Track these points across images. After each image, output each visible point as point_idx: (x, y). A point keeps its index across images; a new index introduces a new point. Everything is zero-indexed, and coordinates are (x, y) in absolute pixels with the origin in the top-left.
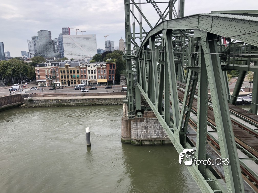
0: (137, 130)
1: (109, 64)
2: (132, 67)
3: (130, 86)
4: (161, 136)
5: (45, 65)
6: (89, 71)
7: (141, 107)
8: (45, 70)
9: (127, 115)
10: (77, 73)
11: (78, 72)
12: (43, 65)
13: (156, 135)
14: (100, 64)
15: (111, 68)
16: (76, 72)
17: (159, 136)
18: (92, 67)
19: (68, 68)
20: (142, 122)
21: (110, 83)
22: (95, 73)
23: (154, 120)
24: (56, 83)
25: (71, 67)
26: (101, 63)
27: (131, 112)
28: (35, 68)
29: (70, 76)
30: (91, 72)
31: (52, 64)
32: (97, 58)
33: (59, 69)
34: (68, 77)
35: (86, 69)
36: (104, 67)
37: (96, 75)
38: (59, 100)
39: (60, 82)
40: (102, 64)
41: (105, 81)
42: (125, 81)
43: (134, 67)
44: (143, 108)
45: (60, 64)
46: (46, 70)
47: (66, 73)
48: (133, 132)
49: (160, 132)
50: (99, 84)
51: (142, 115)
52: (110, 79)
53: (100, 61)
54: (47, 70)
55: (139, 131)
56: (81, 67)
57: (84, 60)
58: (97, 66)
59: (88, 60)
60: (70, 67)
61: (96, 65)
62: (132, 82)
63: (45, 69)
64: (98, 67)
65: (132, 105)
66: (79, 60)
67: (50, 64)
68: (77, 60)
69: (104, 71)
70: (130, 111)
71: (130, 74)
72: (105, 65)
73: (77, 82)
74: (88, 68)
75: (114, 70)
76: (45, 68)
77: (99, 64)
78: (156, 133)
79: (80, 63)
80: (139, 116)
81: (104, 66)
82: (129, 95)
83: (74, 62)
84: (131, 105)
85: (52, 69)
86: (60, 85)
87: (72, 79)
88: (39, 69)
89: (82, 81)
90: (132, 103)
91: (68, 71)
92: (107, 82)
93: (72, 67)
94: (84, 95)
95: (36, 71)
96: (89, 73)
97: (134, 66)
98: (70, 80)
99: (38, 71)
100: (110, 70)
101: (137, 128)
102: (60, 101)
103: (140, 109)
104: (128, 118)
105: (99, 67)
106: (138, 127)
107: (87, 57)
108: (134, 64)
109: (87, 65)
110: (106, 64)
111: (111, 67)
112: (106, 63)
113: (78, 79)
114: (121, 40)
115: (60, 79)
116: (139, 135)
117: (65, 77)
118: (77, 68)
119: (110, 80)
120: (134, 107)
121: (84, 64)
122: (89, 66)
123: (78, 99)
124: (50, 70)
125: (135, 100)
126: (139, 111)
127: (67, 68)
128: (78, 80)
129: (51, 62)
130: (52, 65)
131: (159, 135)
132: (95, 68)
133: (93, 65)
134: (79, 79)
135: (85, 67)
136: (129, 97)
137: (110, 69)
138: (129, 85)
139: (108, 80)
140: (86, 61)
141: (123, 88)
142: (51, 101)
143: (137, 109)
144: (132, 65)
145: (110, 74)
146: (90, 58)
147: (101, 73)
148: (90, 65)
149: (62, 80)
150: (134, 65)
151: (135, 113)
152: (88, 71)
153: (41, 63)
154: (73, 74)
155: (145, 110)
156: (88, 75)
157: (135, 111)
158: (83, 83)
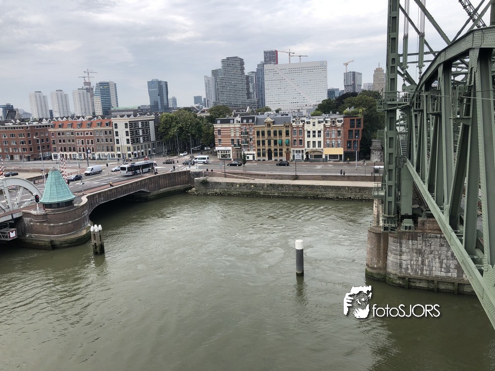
0: (400, 255)
1: (348, 119)
2: (398, 125)
3: (389, 164)
4: (455, 275)
5: (232, 121)
6: (309, 132)
7: (413, 209)
8: (230, 130)
9: (381, 224)
10: (286, 136)
11: (287, 134)
12: (228, 122)
13: (443, 270)
15: (353, 127)
16: (284, 134)
17: (450, 275)
18: (314, 125)
19: (270, 126)
20: (412, 240)
21: (349, 156)
22: (319, 136)
23: (442, 240)
24: (248, 154)
25: (276, 125)
26: (334, 116)
27: (388, 218)
28: (215, 127)
29: (272, 142)
30: (311, 134)
31: (242, 119)
32: (325, 108)
33: (254, 128)
34: (269, 144)
35: (304, 129)
36: (337, 124)
37: (321, 139)
38: (251, 184)
39: (254, 153)
40: (335, 119)
41: (340, 151)
42: (380, 154)
43: (401, 125)
44: (416, 212)
45: (257, 119)
46: (232, 131)
47: (266, 135)
48: (391, 258)
49: (452, 266)
50: (326, 157)
51: (413, 226)
52: (350, 147)
53: (331, 112)
54: (234, 130)
55: (404, 257)
56: (294, 124)
57: (301, 111)
58: (324, 123)
59: (307, 112)
60: (274, 125)
61: (322, 120)
62: (394, 156)
63: (230, 128)
64: (326, 124)
65: (393, 203)
66: (291, 111)
67: (239, 119)
68: (287, 112)
69: (339, 132)
70: (387, 215)
71: (391, 139)
72: (341, 121)
73: (285, 152)
74: (306, 127)
75: (359, 130)
76: (231, 126)
77: (330, 119)
78: (444, 266)
79: (292, 117)
80: (406, 228)
81: (339, 122)
82: (388, 183)
83: (282, 115)
84: (390, 203)
85: (241, 129)
86: (254, 157)
87: (276, 147)
88: (221, 128)
89: (294, 151)
90: (392, 199)
91: (269, 132)
92: (342, 153)
93: (278, 125)
94: (296, 178)
95: (216, 131)
96: (309, 136)
97: (402, 122)
98: (273, 149)
99: (219, 131)
100: (350, 131)
101: (401, 251)
102: (252, 186)
103: (410, 214)
104: (382, 230)
105: (329, 124)
106: (404, 249)
107: (306, 105)
108: (401, 117)
109: (306, 120)
110: (342, 119)
111: (354, 124)
112: (344, 117)
113: (287, 147)
114: (378, 71)
115: (255, 147)
116: (404, 266)
117: (263, 142)
118: (286, 126)
119: (349, 150)
120: (397, 209)
121: (299, 119)
122: (308, 123)
123: (285, 185)
124: (239, 130)
125: (399, 194)
126: (407, 217)
127: (268, 126)
128: (288, 149)
129: (241, 115)
130: (242, 122)
131: (451, 271)
132: (320, 127)
133: (316, 121)
134: (289, 147)
135: (301, 124)
136: (387, 187)
137: (351, 129)
138: (388, 161)
139: (346, 150)
140: (304, 113)
141: (376, 167)
142: (238, 186)
143: (403, 213)
144: (398, 121)
145: (349, 138)
146: (312, 107)
147: (331, 137)
148: (311, 121)
149: (259, 148)
150: (401, 120)
151: (398, 221)
152: (306, 133)
153: (225, 117)
154: (278, 138)
155: (420, 214)
156: (307, 139)
157: (398, 217)
158: (295, 154)
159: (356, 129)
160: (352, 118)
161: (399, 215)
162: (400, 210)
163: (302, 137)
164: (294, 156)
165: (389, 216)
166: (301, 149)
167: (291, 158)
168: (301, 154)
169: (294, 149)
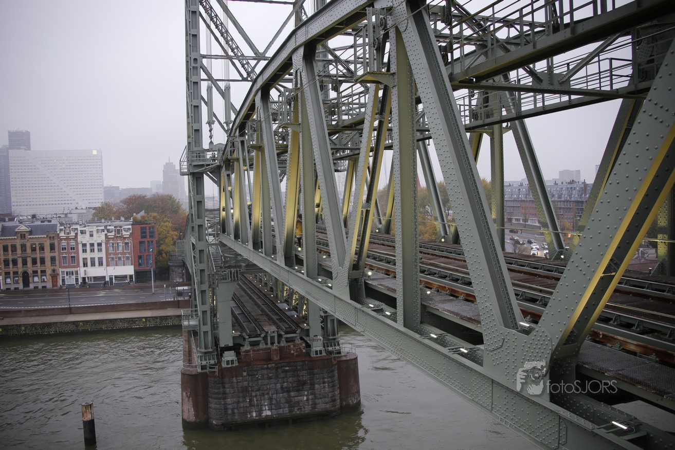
0: (225, 399)
1: (138, 227)
3: (201, 284)
4: (286, 410)
6: (84, 245)
7: (234, 338)
9: (197, 361)
10: (51, 252)
11: (52, 247)
14: (115, 227)
16: (47, 248)
17: (281, 411)
18: (91, 235)
19: (25, 237)
20: (236, 377)
21: (141, 276)
22: (100, 250)
23: (269, 371)
25: (34, 236)
26: (118, 223)
27: (205, 353)
29: (29, 260)
30: (88, 248)
32: (102, 213)
34: (25, 263)
35: (77, 241)
36: (124, 233)
37: (103, 255)
40: (121, 227)
41: (128, 270)
42: (182, 270)
43: (210, 235)
44: (240, 341)
45: (3, 227)
47: (19, 251)
48: (213, 405)
49: (283, 401)
50: (111, 279)
51: (236, 359)
52: (141, 264)
53: (113, 218)
55: (229, 401)
56: (62, 234)
57: (69, 215)
58: (106, 232)
59: (79, 217)
60: (31, 236)
61: (103, 228)
62: (206, 273)
64: (109, 234)
65: (210, 333)
66: (55, 216)
68: (49, 216)
69: (127, 244)
70: (203, 350)
72: (129, 229)
73: (50, 275)
74: (80, 238)
77: (113, 227)
78: (274, 402)
79: (59, 225)
80: (228, 362)
82: (200, 309)
83: (42, 222)
84: (205, 333)
87: (35, 268)
89: (63, 272)
90: (207, 328)
91: (23, 247)
92: (132, 273)
93: (37, 236)
94: (70, 311)
96: (85, 251)
97: (210, 230)
98: (30, 271)
100: (141, 243)
101: (224, 393)
103: (231, 344)
104: (199, 370)
105: (112, 233)
106: (227, 390)
107: (76, 208)
109: (80, 228)
110: (130, 227)
111: (145, 232)
112: (132, 225)
113: (52, 268)
116: (230, 412)
117: (15, 262)
118: (50, 237)
119: (142, 268)
120: (215, 340)
121: (69, 227)
122: (82, 232)
123: (54, 323)
125: (215, 321)
126: (228, 348)
127: (21, 237)
128: (54, 271)
131: (282, 407)
132: (100, 238)
133: (94, 229)
134: (56, 268)
135: (73, 234)
136: (200, 313)
137: (143, 240)
138: (199, 280)
139: (137, 268)
140: (75, 218)
141: (180, 288)
143: (222, 345)
144: (206, 229)
145: (140, 253)
146: (85, 211)
147: (116, 251)
148: (86, 228)
149: (7, 270)
150: (210, 228)
151: (217, 355)
152: (80, 246)
154: (38, 255)
155: (243, 344)
156: (82, 256)
157: (217, 350)
158: (66, 277)
159: (149, 240)
160: (143, 226)
161: (217, 347)
162: (218, 341)
163: (74, 253)
164: (63, 280)
165: (206, 351)
166: (74, 270)
167: (60, 283)
168: (74, 277)
169: (63, 270)
